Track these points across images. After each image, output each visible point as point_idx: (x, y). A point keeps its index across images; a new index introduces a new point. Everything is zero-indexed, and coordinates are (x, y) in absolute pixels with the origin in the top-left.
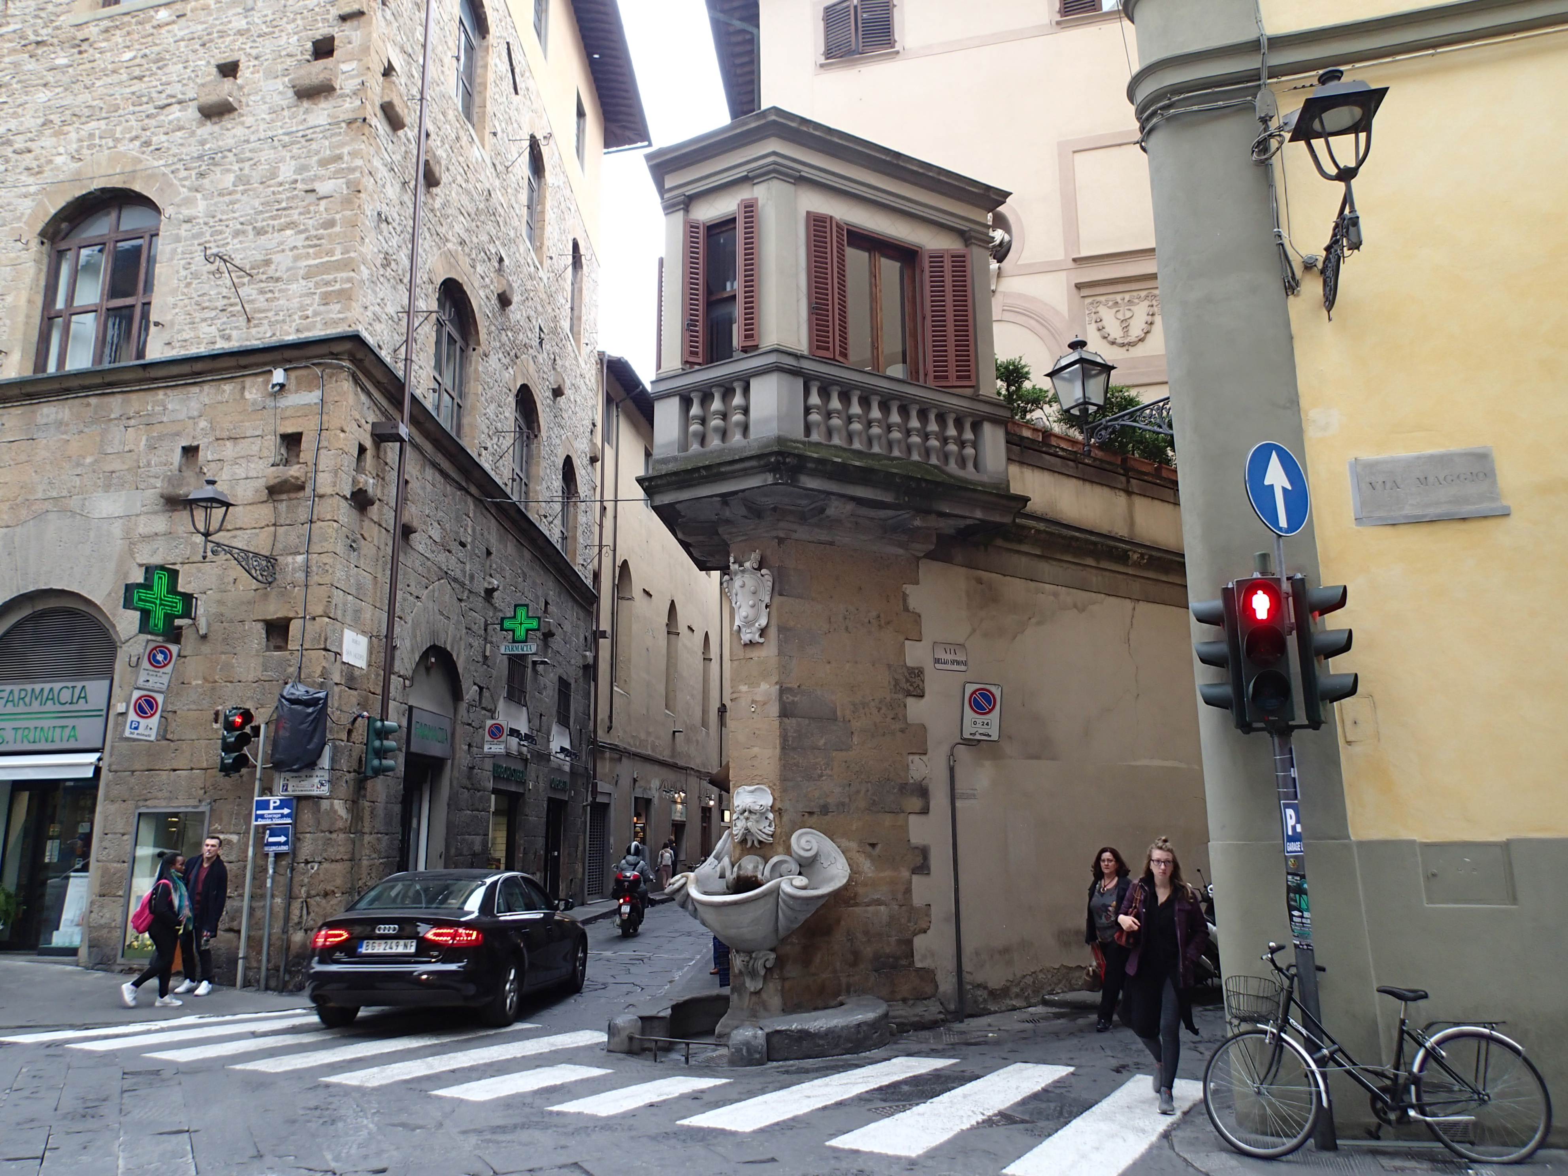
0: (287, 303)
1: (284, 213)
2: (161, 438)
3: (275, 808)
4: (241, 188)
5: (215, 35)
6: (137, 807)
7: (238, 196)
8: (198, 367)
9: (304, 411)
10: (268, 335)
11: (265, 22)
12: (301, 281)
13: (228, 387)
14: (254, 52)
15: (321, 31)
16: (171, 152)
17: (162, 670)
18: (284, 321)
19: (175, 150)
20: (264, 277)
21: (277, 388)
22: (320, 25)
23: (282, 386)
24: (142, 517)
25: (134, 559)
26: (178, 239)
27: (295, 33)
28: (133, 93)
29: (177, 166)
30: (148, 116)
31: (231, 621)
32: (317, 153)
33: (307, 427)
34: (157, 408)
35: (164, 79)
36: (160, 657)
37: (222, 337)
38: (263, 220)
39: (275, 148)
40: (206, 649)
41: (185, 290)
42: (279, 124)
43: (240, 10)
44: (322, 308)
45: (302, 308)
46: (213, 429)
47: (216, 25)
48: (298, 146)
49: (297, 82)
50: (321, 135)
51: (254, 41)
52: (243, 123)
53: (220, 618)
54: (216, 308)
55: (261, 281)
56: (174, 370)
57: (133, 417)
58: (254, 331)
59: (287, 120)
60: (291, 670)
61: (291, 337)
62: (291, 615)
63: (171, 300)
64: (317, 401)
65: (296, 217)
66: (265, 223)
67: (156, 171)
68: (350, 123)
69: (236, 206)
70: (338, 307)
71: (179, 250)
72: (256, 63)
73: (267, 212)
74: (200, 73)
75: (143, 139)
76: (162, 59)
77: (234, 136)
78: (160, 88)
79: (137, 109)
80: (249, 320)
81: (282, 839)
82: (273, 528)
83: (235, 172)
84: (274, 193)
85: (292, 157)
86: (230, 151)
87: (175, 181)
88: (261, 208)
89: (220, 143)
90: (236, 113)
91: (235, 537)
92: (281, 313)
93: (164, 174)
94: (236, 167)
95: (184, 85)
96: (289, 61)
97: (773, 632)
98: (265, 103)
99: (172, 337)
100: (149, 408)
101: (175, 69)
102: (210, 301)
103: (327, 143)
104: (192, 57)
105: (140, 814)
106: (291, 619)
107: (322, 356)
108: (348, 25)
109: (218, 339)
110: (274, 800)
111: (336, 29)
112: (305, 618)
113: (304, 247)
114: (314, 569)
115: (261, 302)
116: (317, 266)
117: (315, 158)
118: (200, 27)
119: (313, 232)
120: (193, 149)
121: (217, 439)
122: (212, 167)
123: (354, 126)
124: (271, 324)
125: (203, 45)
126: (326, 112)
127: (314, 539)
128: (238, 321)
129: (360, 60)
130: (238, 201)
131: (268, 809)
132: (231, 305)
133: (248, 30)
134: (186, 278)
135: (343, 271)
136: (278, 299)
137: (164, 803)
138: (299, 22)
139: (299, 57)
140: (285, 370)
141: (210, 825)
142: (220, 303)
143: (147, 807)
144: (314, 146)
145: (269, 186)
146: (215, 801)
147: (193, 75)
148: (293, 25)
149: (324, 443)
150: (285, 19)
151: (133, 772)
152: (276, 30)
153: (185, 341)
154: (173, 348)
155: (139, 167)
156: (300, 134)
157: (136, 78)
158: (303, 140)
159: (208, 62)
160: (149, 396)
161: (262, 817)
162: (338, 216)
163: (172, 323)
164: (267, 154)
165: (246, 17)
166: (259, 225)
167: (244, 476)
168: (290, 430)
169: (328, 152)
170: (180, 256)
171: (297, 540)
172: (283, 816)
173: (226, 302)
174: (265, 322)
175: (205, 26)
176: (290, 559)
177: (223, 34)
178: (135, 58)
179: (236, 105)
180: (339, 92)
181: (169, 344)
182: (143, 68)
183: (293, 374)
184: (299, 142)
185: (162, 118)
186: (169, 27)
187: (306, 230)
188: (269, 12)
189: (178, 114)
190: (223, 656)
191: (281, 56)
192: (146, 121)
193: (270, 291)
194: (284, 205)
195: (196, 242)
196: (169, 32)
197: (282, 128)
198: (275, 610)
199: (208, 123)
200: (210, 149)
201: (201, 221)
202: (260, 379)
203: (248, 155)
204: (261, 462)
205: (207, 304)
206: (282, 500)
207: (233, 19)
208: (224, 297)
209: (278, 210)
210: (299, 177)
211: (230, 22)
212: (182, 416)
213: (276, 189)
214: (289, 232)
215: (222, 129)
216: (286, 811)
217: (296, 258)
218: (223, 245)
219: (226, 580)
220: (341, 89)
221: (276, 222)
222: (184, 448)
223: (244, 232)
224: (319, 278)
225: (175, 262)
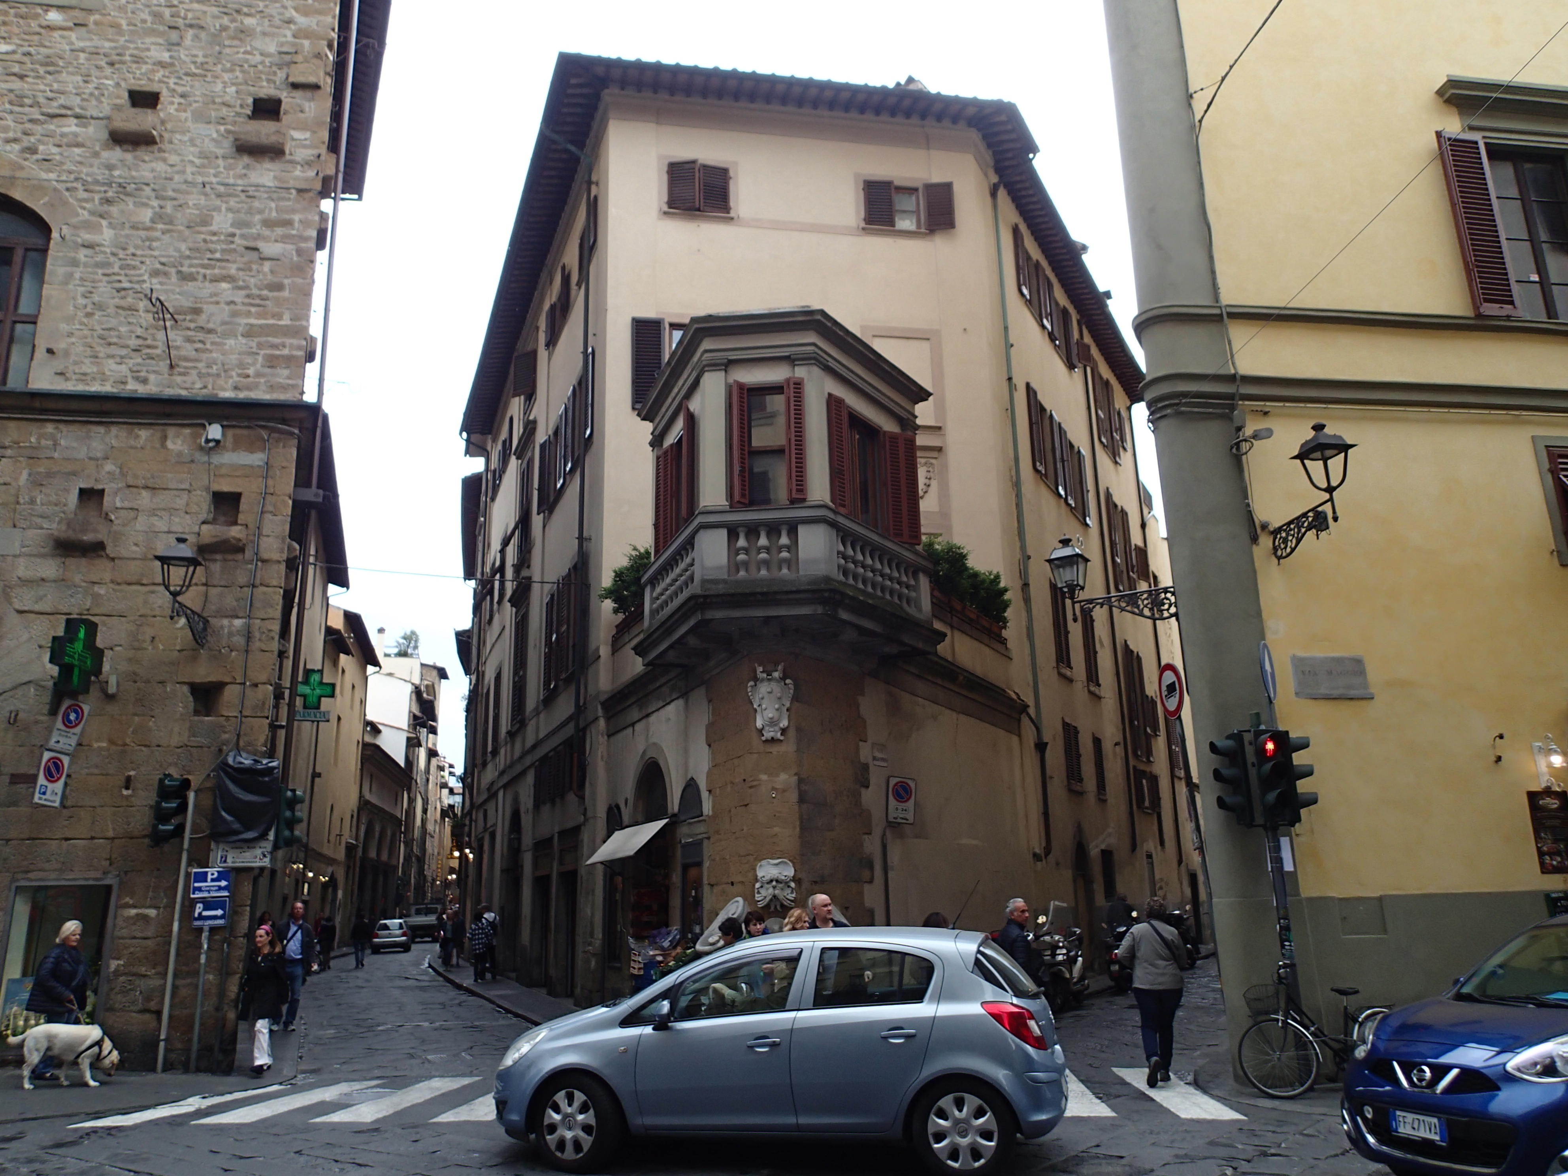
0: (221, 357)
1: (218, 264)
2: (49, 475)
3: (213, 880)
4: (160, 226)
5: (128, 58)
6: (13, 880)
7: (158, 234)
8: (108, 406)
9: (248, 471)
10: (198, 385)
11: (194, 63)
12: (240, 338)
13: (144, 434)
14: (180, 89)
15: (266, 90)
16: (65, 167)
17: (72, 730)
18: (218, 375)
19: (69, 166)
20: (192, 325)
21: (211, 444)
22: (265, 84)
23: (218, 442)
24: (21, 560)
25: (11, 604)
26: (75, 263)
27: (233, 84)
28: (11, 91)
29: (75, 185)
30: (31, 121)
31: (148, 681)
32: (260, 212)
33: (249, 489)
34: (44, 442)
35: (56, 86)
36: (72, 717)
37: (137, 379)
38: (191, 266)
39: (206, 195)
40: (112, 709)
41: (85, 320)
42: (212, 171)
43: (161, 41)
44: (268, 371)
45: (241, 365)
46: (123, 475)
47: (128, 48)
48: (237, 199)
49: (242, 137)
50: (266, 196)
51: (180, 78)
52: (164, 160)
53: (133, 677)
54: (127, 347)
55: (189, 329)
56: (74, 405)
57: (9, 447)
58: (179, 379)
59: (222, 169)
60: (225, 736)
61: (227, 394)
62: (227, 679)
63: (64, 327)
64: (261, 463)
65: (233, 271)
66: (193, 270)
67: (46, 184)
68: (300, 191)
69: (155, 244)
70: (286, 372)
71: (77, 275)
72: (182, 100)
73: (195, 258)
74: (106, 93)
75: (25, 144)
76: (53, 64)
77: (153, 170)
78: (50, 95)
79: (17, 109)
80: (172, 367)
81: (219, 912)
82: (204, 588)
83: (153, 208)
84: (205, 241)
85: (229, 210)
86: (148, 185)
87: (71, 200)
88: (188, 253)
89: (134, 173)
90: (156, 147)
91: (153, 592)
92: (215, 367)
93: (55, 189)
94: (155, 203)
95: (83, 100)
96: (225, 111)
97: (792, 733)
98: (194, 145)
99: (66, 367)
100: (33, 440)
101: (71, 81)
102: (119, 337)
103: (273, 205)
104: (94, 72)
105: (17, 888)
106: (227, 684)
107: (269, 420)
108: (298, 94)
109: (130, 380)
110: (212, 872)
111: (285, 94)
112: (244, 684)
113: (243, 304)
114: (257, 635)
115: (188, 350)
116: (260, 326)
117: (258, 218)
118: (107, 44)
119: (255, 291)
120: (95, 170)
121: (129, 486)
122: (122, 196)
123: (307, 195)
124: (200, 375)
125: (112, 64)
126: (272, 174)
127: (257, 604)
128: (157, 365)
129: (314, 132)
130: (157, 239)
131: (206, 881)
132: (149, 347)
133: (172, 65)
134: (86, 306)
135: (293, 337)
136: (211, 351)
137: (53, 875)
138: (238, 73)
139: (238, 109)
140: (222, 426)
141: (119, 897)
142: (133, 342)
143: (31, 880)
144: (256, 204)
145: (199, 233)
146: (126, 873)
147: (96, 92)
148: (230, 75)
149: (269, 508)
150: (219, 67)
151: (8, 840)
152: (209, 74)
153: (85, 374)
154: (67, 379)
155: (19, 174)
156: (240, 188)
157: (15, 75)
158: (243, 196)
159: (118, 85)
160: (34, 428)
161: (199, 889)
162: (286, 282)
163: (67, 353)
164: (194, 199)
165: (169, 50)
166: (185, 269)
167: (166, 529)
168: (226, 488)
169: (274, 214)
170: (77, 282)
171: (235, 603)
172: (220, 888)
173: (140, 342)
174: (194, 372)
175: (113, 44)
176: (225, 622)
177: (138, 60)
178: (14, 52)
179: (158, 140)
180: (288, 157)
181: (62, 374)
182: (24, 67)
183: (230, 433)
184: (237, 196)
185: (52, 127)
186: (65, 33)
187: (247, 287)
188: (200, 53)
189: (74, 129)
190: (136, 719)
191: (214, 103)
192: (28, 126)
193: (200, 341)
194: (218, 255)
195: (100, 271)
196: (62, 37)
197: (215, 176)
198: (204, 673)
199: (118, 149)
200: (120, 177)
201: (108, 250)
202: (187, 431)
203: (170, 193)
204: (187, 517)
205: (114, 340)
206: (215, 560)
207: (152, 47)
208: (138, 337)
209: (209, 259)
210: (238, 232)
211: (148, 50)
212: (82, 454)
213: (208, 238)
214: (224, 285)
215: (135, 158)
216: (223, 883)
217: (234, 314)
218: (138, 282)
219: (140, 637)
220: (291, 154)
221: (208, 272)
222: (82, 491)
223: (166, 274)
224: (263, 339)
225: (71, 287)
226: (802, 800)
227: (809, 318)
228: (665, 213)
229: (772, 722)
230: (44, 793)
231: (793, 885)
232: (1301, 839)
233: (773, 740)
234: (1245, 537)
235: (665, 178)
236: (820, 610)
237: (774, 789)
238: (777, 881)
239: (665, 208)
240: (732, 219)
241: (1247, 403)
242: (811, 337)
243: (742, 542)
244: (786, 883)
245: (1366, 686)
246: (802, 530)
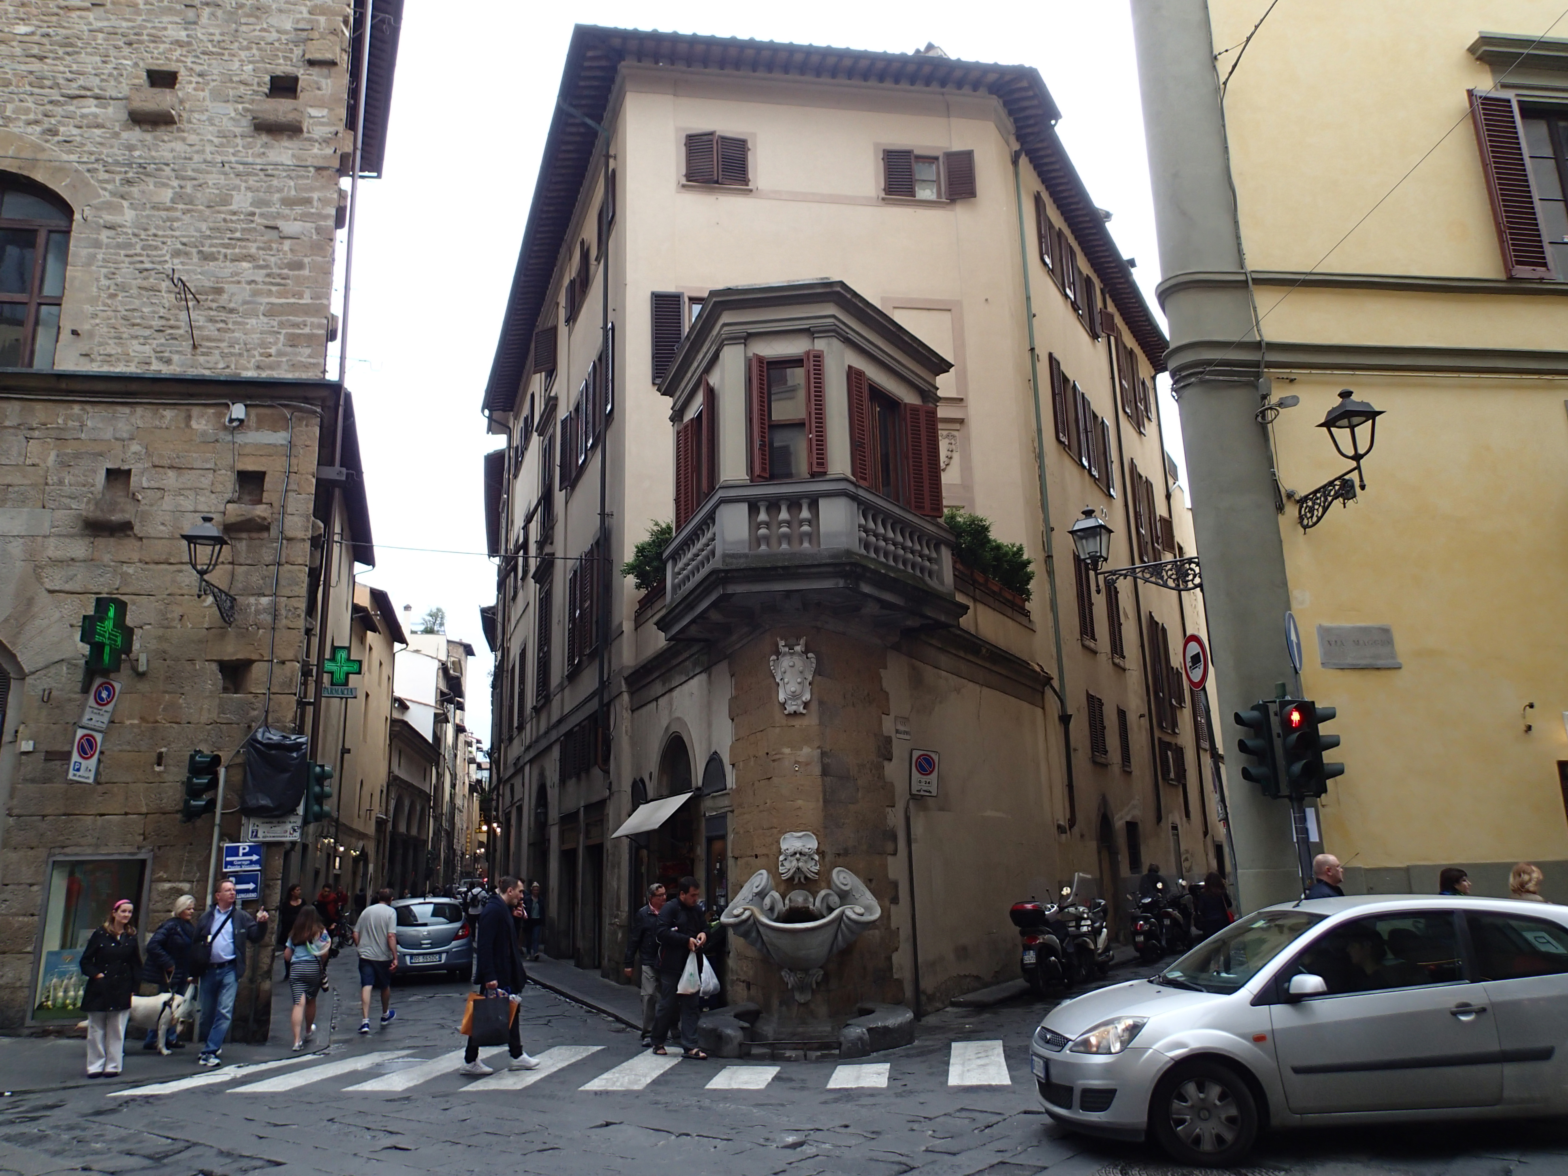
0: (244, 337)
1: (239, 243)
2: (77, 456)
3: (244, 855)
4: (181, 206)
5: (145, 38)
6: (50, 855)
7: (178, 214)
8: (134, 387)
9: (270, 450)
10: (221, 365)
11: (211, 41)
12: (261, 317)
13: (168, 414)
14: (198, 68)
15: (283, 68)
16: (86, 149)
17: (104, 708)
18: (240, 355)
19: (90, 147)
20: (214, 305)
21: (235, 424)
22: (281, 61)
23: (241, 421)
24: (51, 539)
25: (42, 584)
26: (97, 244)
27: (250, 62)
28: (31, 72)
29: (95, 166)
30: (51, 102)
31: (177, 660)
32: (280, 190)
33: (273, 468)
34: (70, 423)
35: (75, 67)
36: (104, 695)
37: (160, 359)
38: (211, 246)
39: (226, 174)
40: (143, 686)
41: (109, 302)
42: (231, 150)
43: (178, 20)
44: (289, 349)
45: (263, 344)
46: (149, 454)
47: (146, 28)
48: (256, 178)
49: (260, 115)
50: (284, 174)
51: (198, 57)
52: (184, 139)
53: (163, 655)
54: (150, 327)
55: (211, 309)
56: (100, 386)
57: (36, 428)
58: (202, 359)
59: (240, 148)
60: (256, 713)
61: (250, 374)
62: (254, 657)
63: (88, 309)
64: (284, 442)
65: (253, 251)
66: (214, 250)
67: (67, 165)
68: (318, 169)
69: (175, 224)
70: (308, 351)
71: (100, 257)
72: (200, 80)
73: (216, 238)
74: (124, 73)
75: (46, 126)
76: (71, 45)
77: (172, 150)
78: (69, 76)
79: (36, 90)
80: (195, 347)
81: (251, 886)
82: (230, 566)
83: (173, 188)
84: (225, 220)
85: (248, 188)
86: (168, 165)
87: (92, 182)
88: (208, 233)
89: (153, 153)
90: (175, 127)
91: (181, 571)
92: (237, 347)
93: (76, 171)
94: (175, 183)
95: (102, 80)
96: (242, 89)
97: (814, 706)
98: (212, 124)
99: (91, 348)
100: (60, 421)
101: (90, 61)
102: (142, 318)
103: (292, 183)
104: (112, 52)
105: (54, 862)
106: (254, 661)
107: (291, 398)
108: (315, 71)
109: (154, 361)
110: (244, 846)
111: (302, 71)
112: (272, 661)
113: (264, 283)
114: (283, 612)
115: (211, 330)
116: (281, 305)
117: (277, 196)
118: (124, 24)
119: (276, 271)
120: (115, 150)
121: (155, 466)
122: (143, 177)
123: (325, 173)
124: (223, 355)
125: (130, 44)
126: (290, 152)
127: (283, 582)
128: (181, 346)
129: (331, 110)
130: (177, 219)
131: (237, 855)
132: (171, 327)
133: (189, 44)
134: (109, 288)
135: (313, 316)
136: (233, 331)
137: (89, 851)
138: (254, 51)
139: (255, 88)
140: (246, 406)
141: (153, 872)
142: (157, 323)
143: (66, 855)
144: (275, 182)
145: (219, 212)
146: (159, 848)
147: (115, 73)
148: (247, 53)
149: (293, 486)
150: (236, 44)
151: (44, 816)
152: (226, 52)
153: (110, 355)
154: (92, 361)
155: (40, 156)
156: (259, 167)
157: (34, 56)
158: (261, 174)
159: (136, 65)
160: (61, 410)
161: (231, 863)
162: (306, 260)
163: (91, 334)
164: (214, 178)
165: (186, 29)
166: (206, 249)
167: (192, 509)
168: (250, 468)
169: (293, 193)
170: (100, 263)
171: (261, 582)
172: (252, 862)
173: (163, 322)
174: (217, 352)
175: (130, 24)
176: (252, 600)
177: (155, 39)
178: (33, 34)
179: (176, 119)
180: (306, 135)
181: (86, 355)
182: (44, 48)
183: (253, 412)
184: (257, 175)
185: (72, 108)
186: (83, 13)
187: (266, 267)
188: (217, 32)
189: (94, 109)
190: (167, 696)
191: (231, 81)
192: (49, 107)
193: (222, 321)
194: (238, 235)
195: (123, 252)
196: (80, 17)
197: (234, 155)
198: (232, 651)
199: (137, 128)
200: (140, 157)
201: (130, 231)
202: (211, 411)
203: (190, 173)
204: (213, 496)
205: (138, 321)
206: (241, 539)
207: (169, 26)
208: (161, 317)
209: (230, 239)
210: (257, 211)
211: (165, 29)
212: (108, 434)
213: (228, 217)
214: (245, 265)
215: (155, 138)
216: (255, 858)
217: (255, 293)
218: (160, 262)
219: (169, 616)
220: (309, 132)
221: (229, 251)
222: (108, 471)
223: (187, 254)
224: (284, 318)
225: (94, 268)
226: (825, 772)
227: (828, 290)
228: (683, 186)
229: (795, 696)
230: (78, 770)
231: (816, 857)
232: (1327, 810)
233: (795, 713)
234: (1272, 508)
235: (683, 149)
236: (841, 583)
237: (796, 762)
238: (801, 854)
239: (684, 181)
240: (751, 191)
241: (1272, 370)
242: (830, 309)
243: (763, 516)
244: (810, 855)
245: (1393, 655)
246: (823, 503)
